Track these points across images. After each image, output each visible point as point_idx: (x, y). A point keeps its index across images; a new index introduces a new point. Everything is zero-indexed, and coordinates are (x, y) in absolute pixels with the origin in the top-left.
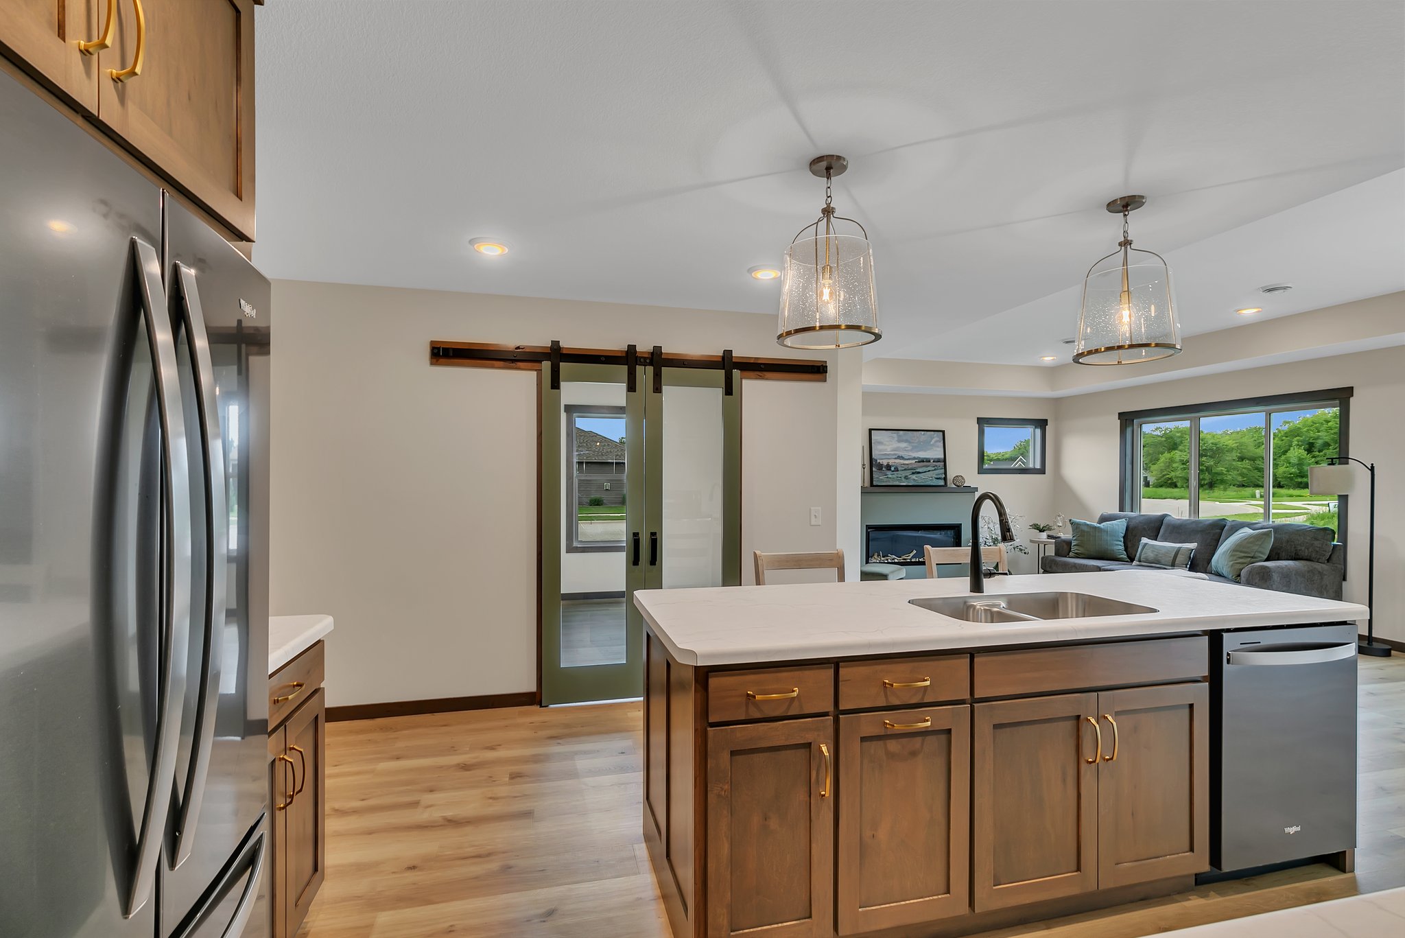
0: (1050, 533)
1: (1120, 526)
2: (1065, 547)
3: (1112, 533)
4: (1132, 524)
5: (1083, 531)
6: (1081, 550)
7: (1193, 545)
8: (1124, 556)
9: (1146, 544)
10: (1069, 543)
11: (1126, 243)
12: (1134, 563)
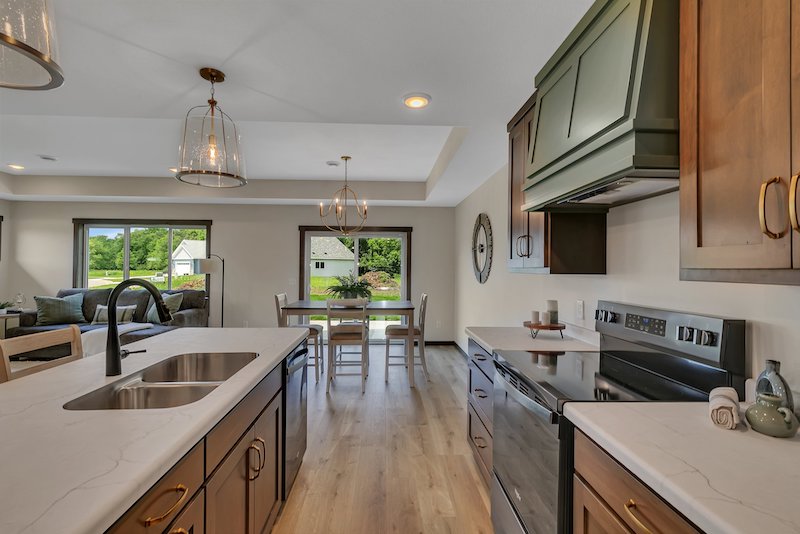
0: (10, 309)
1: (78, 298)
2: (31, 318)
3: (74, 305)
4: (87, 296)
5: (48, 305)
6: (47, 319)
7: (134, 307)
8: (83, 319)
9: (101, 310)
10: (34, 315)
11: (213, 103)
12: (93, 323)
